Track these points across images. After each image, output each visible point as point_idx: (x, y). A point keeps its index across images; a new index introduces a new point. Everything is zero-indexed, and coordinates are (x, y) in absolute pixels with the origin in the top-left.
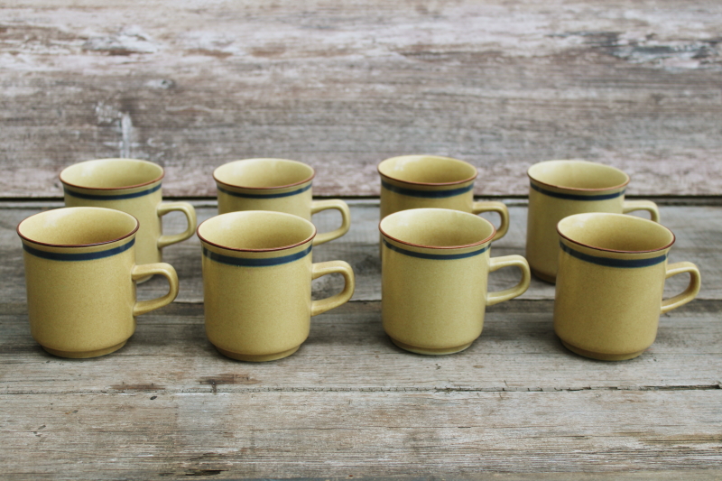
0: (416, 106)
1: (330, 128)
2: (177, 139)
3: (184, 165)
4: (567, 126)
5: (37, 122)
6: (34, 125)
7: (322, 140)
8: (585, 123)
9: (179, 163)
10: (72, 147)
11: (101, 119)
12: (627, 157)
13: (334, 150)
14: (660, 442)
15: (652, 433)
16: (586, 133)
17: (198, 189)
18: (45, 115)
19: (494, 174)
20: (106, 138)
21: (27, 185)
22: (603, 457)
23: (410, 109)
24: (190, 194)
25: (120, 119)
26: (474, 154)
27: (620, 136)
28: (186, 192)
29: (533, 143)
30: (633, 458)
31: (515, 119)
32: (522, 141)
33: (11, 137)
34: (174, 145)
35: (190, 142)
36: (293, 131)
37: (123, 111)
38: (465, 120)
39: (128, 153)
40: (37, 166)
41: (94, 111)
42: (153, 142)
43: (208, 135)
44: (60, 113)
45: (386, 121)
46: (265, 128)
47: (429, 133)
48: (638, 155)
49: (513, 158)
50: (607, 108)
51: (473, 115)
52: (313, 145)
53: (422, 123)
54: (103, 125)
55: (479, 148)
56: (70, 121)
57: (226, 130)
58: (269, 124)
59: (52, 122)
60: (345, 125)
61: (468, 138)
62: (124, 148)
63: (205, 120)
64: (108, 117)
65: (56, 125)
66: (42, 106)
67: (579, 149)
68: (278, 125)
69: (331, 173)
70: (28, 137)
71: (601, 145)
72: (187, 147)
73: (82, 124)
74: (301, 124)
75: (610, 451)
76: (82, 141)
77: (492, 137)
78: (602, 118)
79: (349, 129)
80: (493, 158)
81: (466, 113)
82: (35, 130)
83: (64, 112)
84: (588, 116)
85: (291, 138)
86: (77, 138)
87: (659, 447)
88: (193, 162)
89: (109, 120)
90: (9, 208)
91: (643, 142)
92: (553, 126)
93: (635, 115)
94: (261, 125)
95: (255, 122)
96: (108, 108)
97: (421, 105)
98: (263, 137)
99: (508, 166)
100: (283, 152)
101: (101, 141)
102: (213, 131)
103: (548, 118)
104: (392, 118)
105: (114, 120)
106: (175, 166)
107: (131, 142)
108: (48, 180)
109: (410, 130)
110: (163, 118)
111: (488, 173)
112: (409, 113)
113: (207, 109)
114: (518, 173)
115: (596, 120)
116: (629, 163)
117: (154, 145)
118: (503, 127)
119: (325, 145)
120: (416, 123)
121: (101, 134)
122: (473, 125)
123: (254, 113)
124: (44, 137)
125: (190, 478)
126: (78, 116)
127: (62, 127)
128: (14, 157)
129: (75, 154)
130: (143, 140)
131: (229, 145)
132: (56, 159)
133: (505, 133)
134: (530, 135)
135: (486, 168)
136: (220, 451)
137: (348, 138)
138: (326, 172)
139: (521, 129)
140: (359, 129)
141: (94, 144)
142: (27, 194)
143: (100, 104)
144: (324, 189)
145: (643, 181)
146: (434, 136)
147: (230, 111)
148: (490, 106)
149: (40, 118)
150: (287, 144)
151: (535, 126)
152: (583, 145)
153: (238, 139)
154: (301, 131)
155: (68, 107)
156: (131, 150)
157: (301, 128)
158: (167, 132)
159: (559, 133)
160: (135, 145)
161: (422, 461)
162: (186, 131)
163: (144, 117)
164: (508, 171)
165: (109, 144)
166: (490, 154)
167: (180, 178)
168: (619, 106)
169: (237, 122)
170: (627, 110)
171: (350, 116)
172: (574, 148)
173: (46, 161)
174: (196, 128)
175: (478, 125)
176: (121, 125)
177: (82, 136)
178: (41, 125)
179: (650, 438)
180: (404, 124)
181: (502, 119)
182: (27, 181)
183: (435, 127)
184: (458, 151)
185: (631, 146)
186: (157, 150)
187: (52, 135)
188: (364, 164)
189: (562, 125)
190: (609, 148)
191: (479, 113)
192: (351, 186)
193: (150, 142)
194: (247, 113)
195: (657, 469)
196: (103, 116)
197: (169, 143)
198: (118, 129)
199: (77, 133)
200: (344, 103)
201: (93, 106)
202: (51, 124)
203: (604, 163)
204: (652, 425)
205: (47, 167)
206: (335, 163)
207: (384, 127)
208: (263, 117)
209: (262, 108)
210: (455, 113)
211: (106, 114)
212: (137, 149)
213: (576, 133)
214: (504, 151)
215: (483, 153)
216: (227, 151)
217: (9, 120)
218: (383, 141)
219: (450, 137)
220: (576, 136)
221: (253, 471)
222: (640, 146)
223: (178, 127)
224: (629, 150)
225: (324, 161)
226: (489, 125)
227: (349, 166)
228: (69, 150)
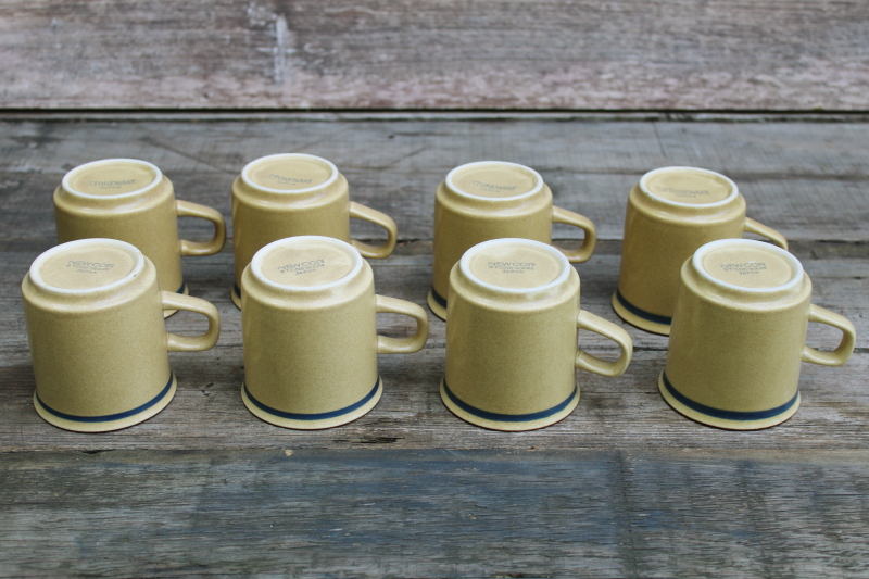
0: (603, 7)
1: (506, 33)
2: (337, 44)
3: (345, 74)
4: (773, 31)
5: (184, 24)
6: (180, 28)
7: (497, 46)
8: (795, 28)
9: (339, 71)
10: (223, 53)
11: (253, 22)
12: (841, 67)
13: (511, 57)
14: (861, 414)
15: (854, 404)
16: (795, 40)
17: (361, 100)
18: (193, 17)
19: (689, 86)
20: (259, 43)
21: (175, 95)
22: (799, 430)
23: (596, 11)
24: (351, 106)
25: (274, 22)
26: (667, 63)
27: (834, 42)
28: (347, 103)
29: (734, 51)
30: (831, 432)
31: (715, 23)
32: (722, 48)
33: (156, 41)
34: (334, 52)
35: (352, 48)
36: (465, 36)
37: (278, 12)
38: (658, 24)
39: (283, 60)
40: (185, 74)
41: (245, 13)
42: (311, 48)
43: (371, 40)
44: (209, 15)
45: (569, 25)
46: (434, 32)
47: (617, 39)
48: (853, 65)
49: (710, 68)
50: (820, 10)
51: (667, 19)
52: (487, 52)
53: (610, 27)
54: (255, 28)
55: (672, 56)
56: (220, 23)
57: (390, 34)
58: (439, 28)
59: (200, 25)
60: (523, 29)
61: (661, 45)
62: (279, 54)
63: (367, 23)
64: (262, 19)
65: (204, 28)
66: (188, 7)
67: (787, 58)
68: (449, 28)
69: (506, 83)
70: (173, 41)
71: (811, 53)
72: (348, 54)
73: (232, 27)
74: (475, 28)
75: (808, 424)
76: (233, 47)
77: (688, 43)
78: (814, 22)
79: (527, 33)
80: (688, 67)
81: (659, 15)
82: (182, 34)
83: (213, 14)
84: (799, 20)
85: (463, 44)
86: (227, 43)
87: (860, 420)
88: (355, 70)
89: (262, 23)
90: (155, 121)
91: (860, 50)
92: (758, 32)
93: (852, 19)
94: (429, 28)
95: (422, 26)
96: (262, 9)
97: (608, 7)
98: (432, 42)
99: (705, 76)
100: (454, 59)
101: (253, 46)
102: (376, 35)
103: (752, 22)
104: (576, 21)
105: (269, 22)
106: (335, 74)
107: (287, 47)
108: (197, 90)
109: (596, 35)
110: (322, 20)
111: (682, 84)
112: (595, 16)
113: (370, 11)
114: (715, 85)
115: (807, 25)
116: (843, 74)
117: (312, 51)
118: (701, 32)
119: (501, 52)
120: (603, 27)
121: (254, 39)
122: (667, 31)
123: (421, 15)
124: (191, 42)
125: (366, 446)
126: (228, 18)
127: (212, 30)
128: (160, 63)
129: (226, 61)
130: (299, 46)
131: (395, 51)
132: (205, 66)
133: (703, 39)
134: (732, 42)
135: (679, 78)
136: (395, 416)
137: (527, 44)
138: (501, 83)
139: (721, 34)
140: (539, 33)
141: (246, 50)
142: (174, 105)
143: (253, 5)
144: (499, 101)
145: (858, 95)
146: (623, 42)
147: (396, 14)
148: (687, 8)
149: (187, 20)
150: (458, 50)
151: (737, 30)
152: (792, 52)
153: (404, 45)
154: (474, 36)
155: (218, 8)
156: (287, 56)
157: (474, 32)
158: (326, 37)
159: (765, 39)
160: (291, 51)
161: (607, 432)
162: (346, 36)
163: (301, 20)
164: (704, 82)
165: (263, 49)
166: (685, 63)
167: (340, 88)
168: (834, 8)
169: (405, 24)
170: (843, 13)
171: (529, 19)
172: (780, 56)
173: (194, 68)
174: (358, 32)
175: (673, 29)
176: (275, 29)
177: (233, 41)
178: (189, 28)
179: (852, 409)
180: (590, 29)
181: (700, 22)
182: (174, 90)
183: (624, 32)
184: (650, 60)
185: (846, 54)
186: (316, 56)
187: (200, 40)
188: (544, 73)
189: (768, 30)
190: (820, 56)
191: (674, 16)
192: (529, 98)
193: (307, 47)
194: (415, 15)
195: (857, 447)
196: (256, 18)
197: (328, 49)
198: (272, 33)
199: (228, 37)
200: (522, 4)
201: (245, 7)
202: (199, 27)
203: (814, 74)
204: (854, 395)
205: (195, 76)
206: (511, 71)
207: (567, 32)
208: (431, 20)
209: (431, 9)
210: (648, 16)
211: (259, 16)
212: (294, 56)
213: (783, 39)
214: (701, 60)
215: (678, 62)
216: (392, 58)
217: (153, 24)
218: (565, 47)
219: (640, 44)
220: (783, 43)
221: (430, 439)
222: (857, 54)
223: (339, 31)
224: (844, 59)
225: (499, 69)
226: (685, 30)
227: (527, 76)
228: (219, 56)
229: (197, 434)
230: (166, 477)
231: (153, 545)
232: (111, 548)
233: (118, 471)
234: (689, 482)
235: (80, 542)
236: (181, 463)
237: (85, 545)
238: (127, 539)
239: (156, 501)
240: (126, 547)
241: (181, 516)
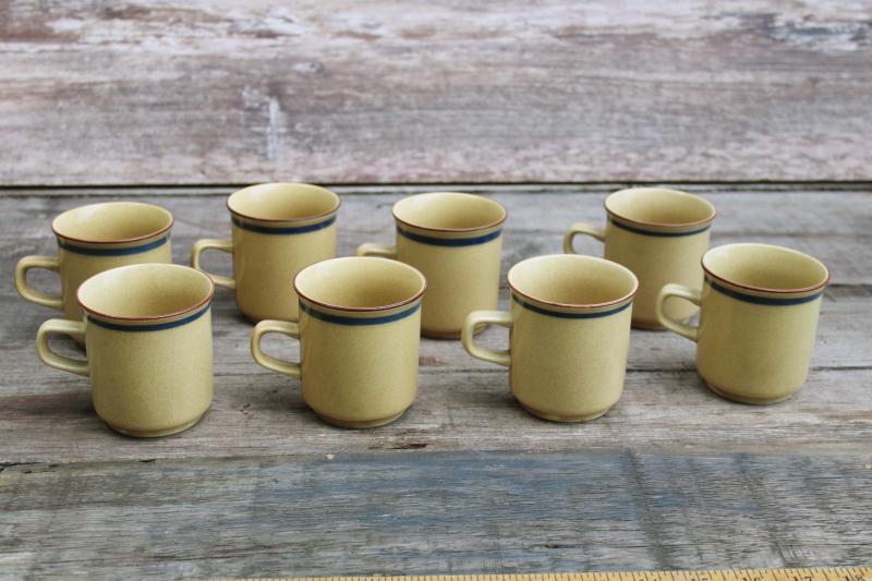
0: (569, 89)
1: (481, 112)
2: (326, 124)
3: (333, 151)
4: (722, 110)
5: (183, 106)
6: (180, 109)
7: (474, 124)
8: (740, 107)
9: (328, 148)
10: (219, 132)
11: (248, 104)
12: (783, 141)
13: (486, 135)
14: (837, 417)
15: (829, 409)
16: (742, 117)
17: (348, 174)
18: (191, 99)
19: (648, 159)
20: (253, 123)
21: (174, 171)
22: (785, 431)
23: (563, 92)
24: (339, 180)
25: (267, 104)
26: (627, 139)
27: (776, 120)
28: (335, 178)
29: (688, 128)
30: (813, 432)
31: (669, 103)
32: (677, 126)
33: (157, 122)
34: (323, 131)
35: (339, 127)
36: (444, 116)
37: (271, 95)
38: (619, 104)
39: (275, 139)
40: (183, 152)
41: (240, 95)
42: (302, 127)
43: (357, 120)
44: (206, 98)
45: (538, 105)
46: (415, 113)
47: (582, 118)
48: (794, 140)
49: (667, 143)
50: (762, 91)
51: (627, 99)
52: (464, 130)
53: (575, 107)
54: (250, 109)
55: (633, 133)
56: (216, 105)
57: (376, 115)
58: (420, 108)
59: (198, 107)
60: (496, 109)
61: (622, 123)
62: (271, 133)
63: (354, 105)
64: (256, 101)
65: (202, 109)
66: (187, 90)
67: (735, 134)
68: (429, 109)
69: (482, 158)
70: (172, 122)
71: (757, 130)
72: (336, 132)
73: (228, 109)
74: (453, 109)
75: (791, 426)
76: (228, 127)
77: (647, 121)
78: (757, 101)
79: (500, 113)
80: (647, 143)
81: (620, 96)
82: (181, 115)
83: (210, 97)
84: (744, 99)
85: (442, 123)
86: (223, 123)
87: (836, 422)
88: (342, 148)
89: (256, 105)
90: (155, 196)
91: (799, 127)
92: (708, 111)
93: (791, 99)
94: (410, 109)
95: (405, 107)
96: (256, 92)
97: (574, 89)
98: (414, 121)
99: (663, 151)
100: (434, 137)
101: (248, 126)
102: (362, 116)
103: (703, 102)
104: (543, 101)
105: (262, 104)
106: (324, 151)
107: (279, 126)
108: (195, 167)
109: (563, 114)
110: (312, 102)
111: (642, 158)
112: (562, 97)
113: (356, 94)
114: (672, 159)
115: (752, 104)
116: (785, 148)
117: (302, 130)
118: (658, 111)
119: (477, 130)
120: (569, 107)
121: (248, 119)
122: (626, 110)
123: (404, 97)
124: (190, 123)
125: (399, 451)
126: (225, 101)
127: (209, 112)
128: (160, 142)
129: (222, 140)
130: (291, 126)
131: (379, 130)
132: (202, 144)
133: (659, 118)
134: (685, 120)
135: (638, 152)
136: (421, 427)
137: (500, 123)
138: (477, 158)
139: (676, 113)
140: (511, 113)
141: (241, 130)
142: (172, 181)
143: (247, 88)
144: (476, 175)
145: (799, 166)
146: (588, 121)
147: (380, 96)
148: (644, 90)
149: (186, 103)
150: (438, 129)
151: (689, 109)
152: (739, 129)
153: (388, 124)
154: (452, 116)
155: (215, 91)
156: (279, 135)
157: (452, 112)
158: (315, 117)
159: (714, 117)
160: (283, 130)
161: (615, 435)
162: (335, 116)
163: (292, 101)
164: (662, 157)
165: (257, 129)
166: (644, 139)
167: (329, 164)
168: (775, 89)
169: (388, 106)
170: (783, 93)
171: (502, 100)
172: (729, 132)
173: (192, 147)
174: (346, 113)
175: (632, 109)
176: (268, 110)
177: (229, 121)
178: (187, 109)
179: (828, 414)
180: (557, 109)
181: (656, 103)
182: (173, 167)
183: (588, 111)
184: (613, 137)
185: (787, 130)
186: (306, 135)
187: (198, 120)
188: (516, 149)
189: (717, 109)
190: (765, 132)
191: (634, 96)
192: (503, 172)
193: (298, 127)
194: (398, 97)
195: (837, 442)
196: (250, 101)
197: (317, 128)
198: (265, 114)
199: (224, 118)
200: (496, 87)
201: (239, 90)
202: (196, 109)
203: (760, 148)
204: (829, 403)
205: (193, 154)
206: (487, 148)
207: (537, 112)
208: (413, 102)
209: (413, 91)
210: (609, 97)
211: (253, 98)
212: (285, 135)
213: (731, 117)
214: (658, 136)
215: (637, 138)
216: (377, 136)
217: (154, 105)
218: (535, 125)
219: (603, 122)
220: (731, 121)
221: (456, 444)
222: (796, 130)
223: (327, 112)
224: (786, 135)
225: (476, 146)
226: (643, 109)
227: (501, 151)
228: (216, 135)
229: (242, 445)
230: (221, 478)
231: (218, 532)
232: (180, 535)
233: (174, 475)
234: (694, 471)
235: (150, 531)
236: (234, 467)
237: (155, 534)
238: (193, 528)
239: (215, 498)
240: (193, 534)
241: (241, 509)
